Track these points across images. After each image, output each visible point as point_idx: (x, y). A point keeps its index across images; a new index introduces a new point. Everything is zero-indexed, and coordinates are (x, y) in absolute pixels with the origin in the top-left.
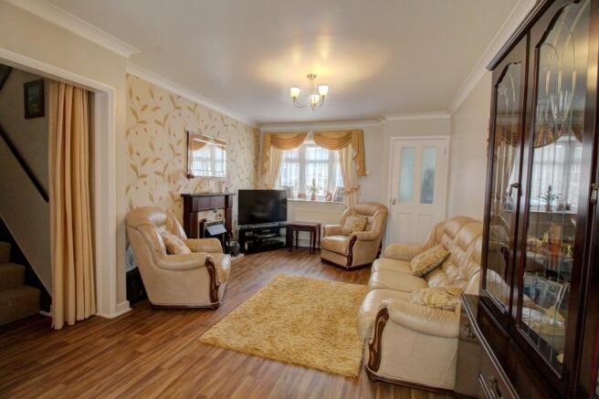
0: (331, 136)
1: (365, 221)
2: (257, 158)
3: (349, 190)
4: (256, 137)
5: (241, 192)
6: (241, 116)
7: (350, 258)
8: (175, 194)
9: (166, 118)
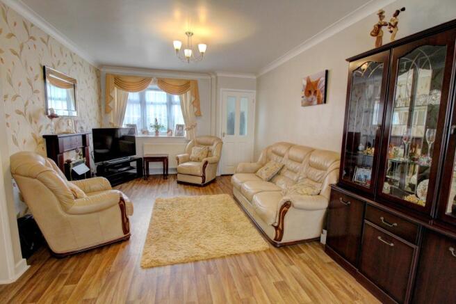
0: (174, 83)
1: (207, 150)
2: (100, 98)
3: (189, 127)
4: (98, 77)
5: (95, 131)
6: (87, 55)
7: (204, 177)
8: (38, 136)
9: (22, 47)
